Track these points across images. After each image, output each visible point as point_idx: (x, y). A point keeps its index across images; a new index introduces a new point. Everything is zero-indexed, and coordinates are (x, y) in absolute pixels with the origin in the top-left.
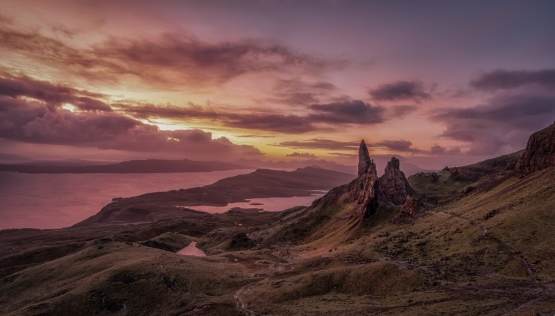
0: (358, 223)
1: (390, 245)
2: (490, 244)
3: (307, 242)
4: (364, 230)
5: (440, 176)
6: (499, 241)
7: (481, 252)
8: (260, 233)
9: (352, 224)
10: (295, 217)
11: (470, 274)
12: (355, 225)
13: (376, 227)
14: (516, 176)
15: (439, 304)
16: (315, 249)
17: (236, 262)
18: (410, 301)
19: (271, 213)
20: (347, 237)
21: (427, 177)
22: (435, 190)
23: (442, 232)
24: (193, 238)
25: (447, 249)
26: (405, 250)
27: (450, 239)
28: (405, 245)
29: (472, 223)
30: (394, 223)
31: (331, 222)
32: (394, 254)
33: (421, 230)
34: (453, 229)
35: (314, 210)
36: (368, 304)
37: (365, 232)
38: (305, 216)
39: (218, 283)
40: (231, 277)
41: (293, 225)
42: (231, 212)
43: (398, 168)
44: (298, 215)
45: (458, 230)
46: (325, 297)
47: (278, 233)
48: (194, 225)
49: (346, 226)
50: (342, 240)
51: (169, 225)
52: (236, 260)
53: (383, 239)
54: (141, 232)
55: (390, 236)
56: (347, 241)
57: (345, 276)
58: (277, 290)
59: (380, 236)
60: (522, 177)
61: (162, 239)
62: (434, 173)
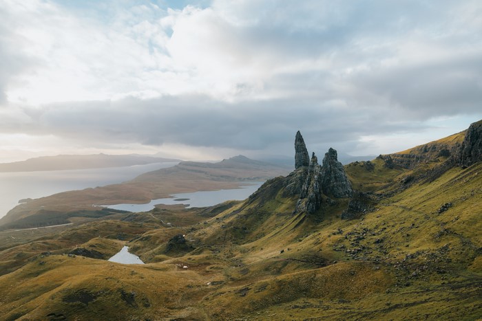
0: (304, 219)
1: (347, 243)
2: (452, 240)
3: (249, 242)
4: (311, 226)
5: (375, 165)
6: (461, 236)
7: (445, 249)
8: (197, 234)
9: (298, 221)
10: (231, 215)
11: (441, 273)
12: (301, 222)
13: (323, 223)
14: (458, 166)
15: (420, 306)
16: (262, 249)
17: (186, 269)
18: (388, 304)
19: (200, 209)
20: (295, 235)
21: (362, 166)
22: (371, 179)
23: (398, 227)
24: (124, 242)
25: (408, 246)
26: (364, 248)
27: (408, 235)
28: (362, 243)
29: (427, 217)
30: (342, 218)
31: (272, 218)
32: (354, 253)
33: (375, 226)
34: (408, 224)
35: (252, 206)
36: (345, 309)
37: (312, 228)
38: (243, 213)
39: (176, 295)
40: (188, 286)
41: (231, 223)
42: (156, 211)
43: (336, 160)
44: (235, 212)
45: (413, 225)
46: (294, 303)
47: (218, 232)
48: (119, 226)
49: (291, 223)
50: (291, 238)
51: (92, 228)
52: (185, 267)
53: (338, 237)
54: (60, 237)
55: (344, 233)
56: (295, 239)
57: (311, 280)
58: (244, 298)
59: (334, 234)
60: (464, 168)
61: (91, 246)
62: (368, 162)
